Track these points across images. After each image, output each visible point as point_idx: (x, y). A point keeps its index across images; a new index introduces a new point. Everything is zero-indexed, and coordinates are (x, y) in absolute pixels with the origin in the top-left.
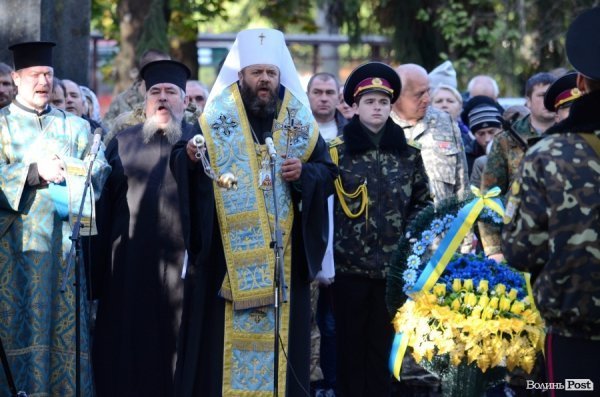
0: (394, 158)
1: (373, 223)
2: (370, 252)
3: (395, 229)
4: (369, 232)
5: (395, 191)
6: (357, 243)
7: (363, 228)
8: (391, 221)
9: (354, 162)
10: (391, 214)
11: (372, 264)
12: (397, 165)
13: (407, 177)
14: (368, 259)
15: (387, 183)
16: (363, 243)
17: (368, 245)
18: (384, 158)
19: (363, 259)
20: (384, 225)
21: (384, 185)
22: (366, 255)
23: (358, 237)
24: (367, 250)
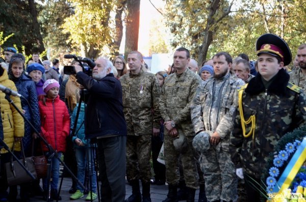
0: (278, 98)
1: (258, 141)
2: (256, 161)
3: (272, 146)
4: (255, 148)
5: (273, 120)
6: (248, 154)
7: (251, 144)
8: (270, 141)
9: (252, 100)
10: (269, 136)
11: (257, 169)
12: (279, 103)
13: (286, 111)
14: (255, 165)
15: (269, 115)
16: (251, 154)
17: (255, 156)
18: (270, 98)
19: (251, 165)
20: (265, 143)
21: (267, 116)
22: (253, 163)
23: (248, 150)
24: (254, 159)
